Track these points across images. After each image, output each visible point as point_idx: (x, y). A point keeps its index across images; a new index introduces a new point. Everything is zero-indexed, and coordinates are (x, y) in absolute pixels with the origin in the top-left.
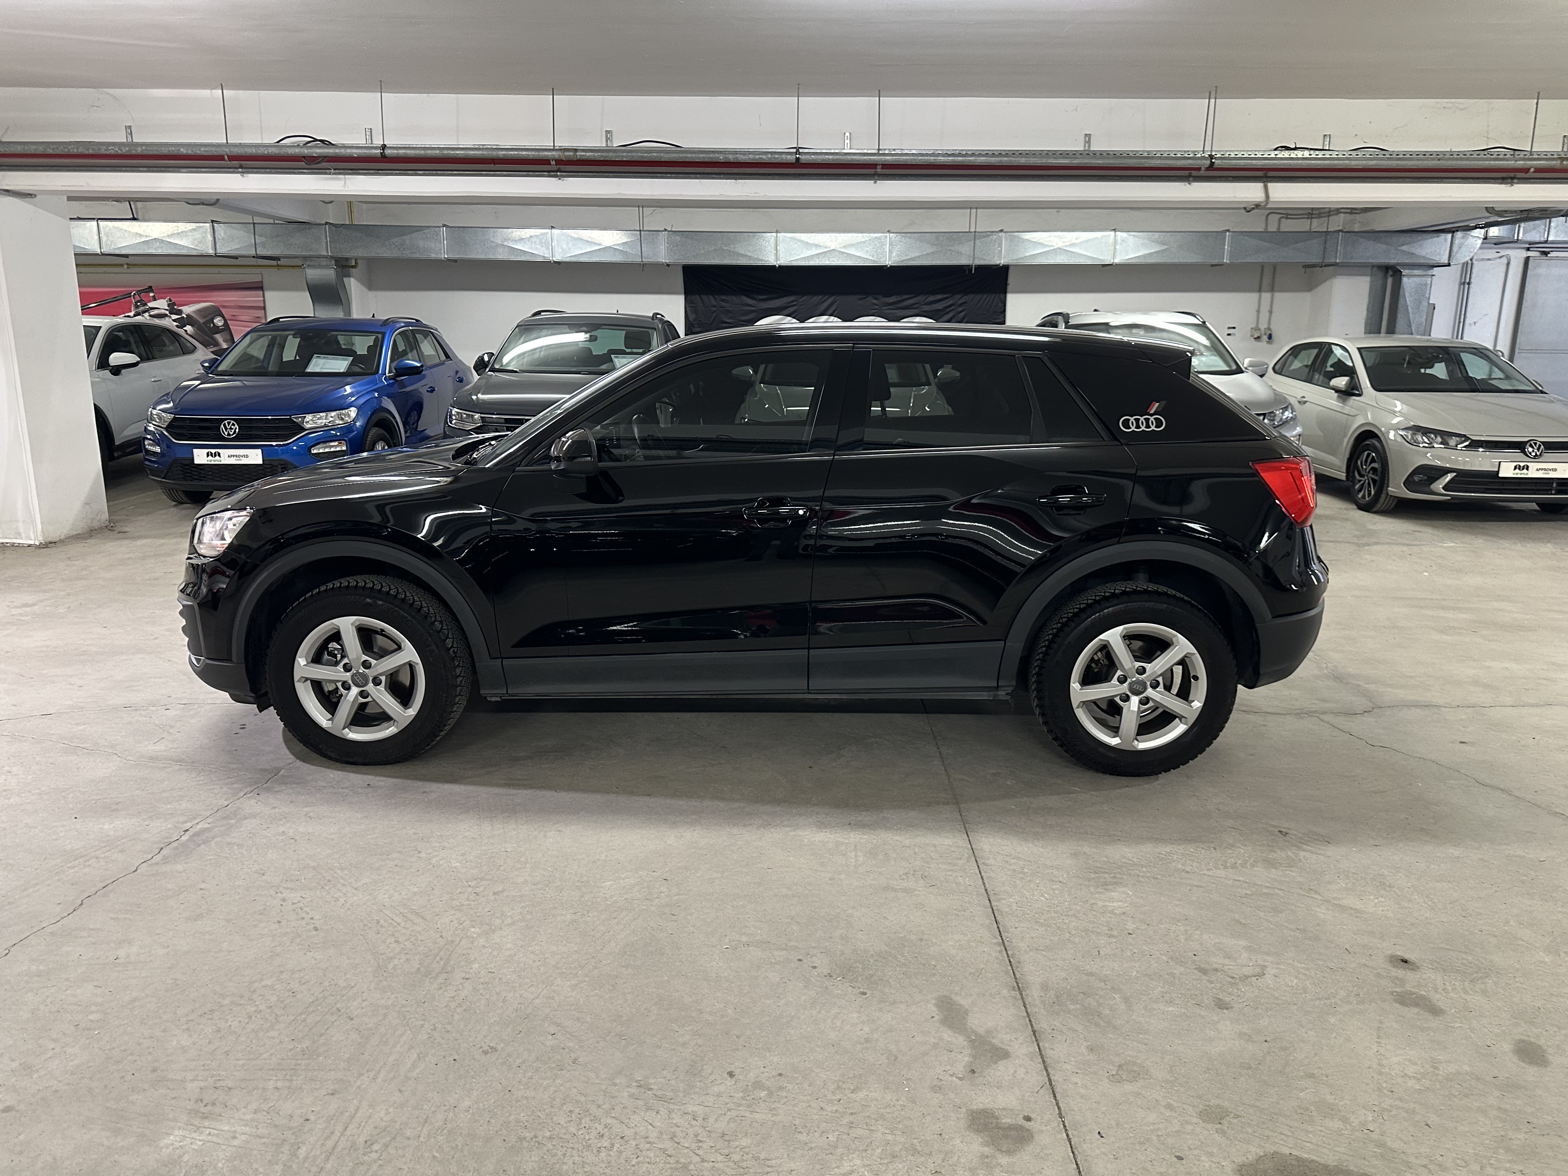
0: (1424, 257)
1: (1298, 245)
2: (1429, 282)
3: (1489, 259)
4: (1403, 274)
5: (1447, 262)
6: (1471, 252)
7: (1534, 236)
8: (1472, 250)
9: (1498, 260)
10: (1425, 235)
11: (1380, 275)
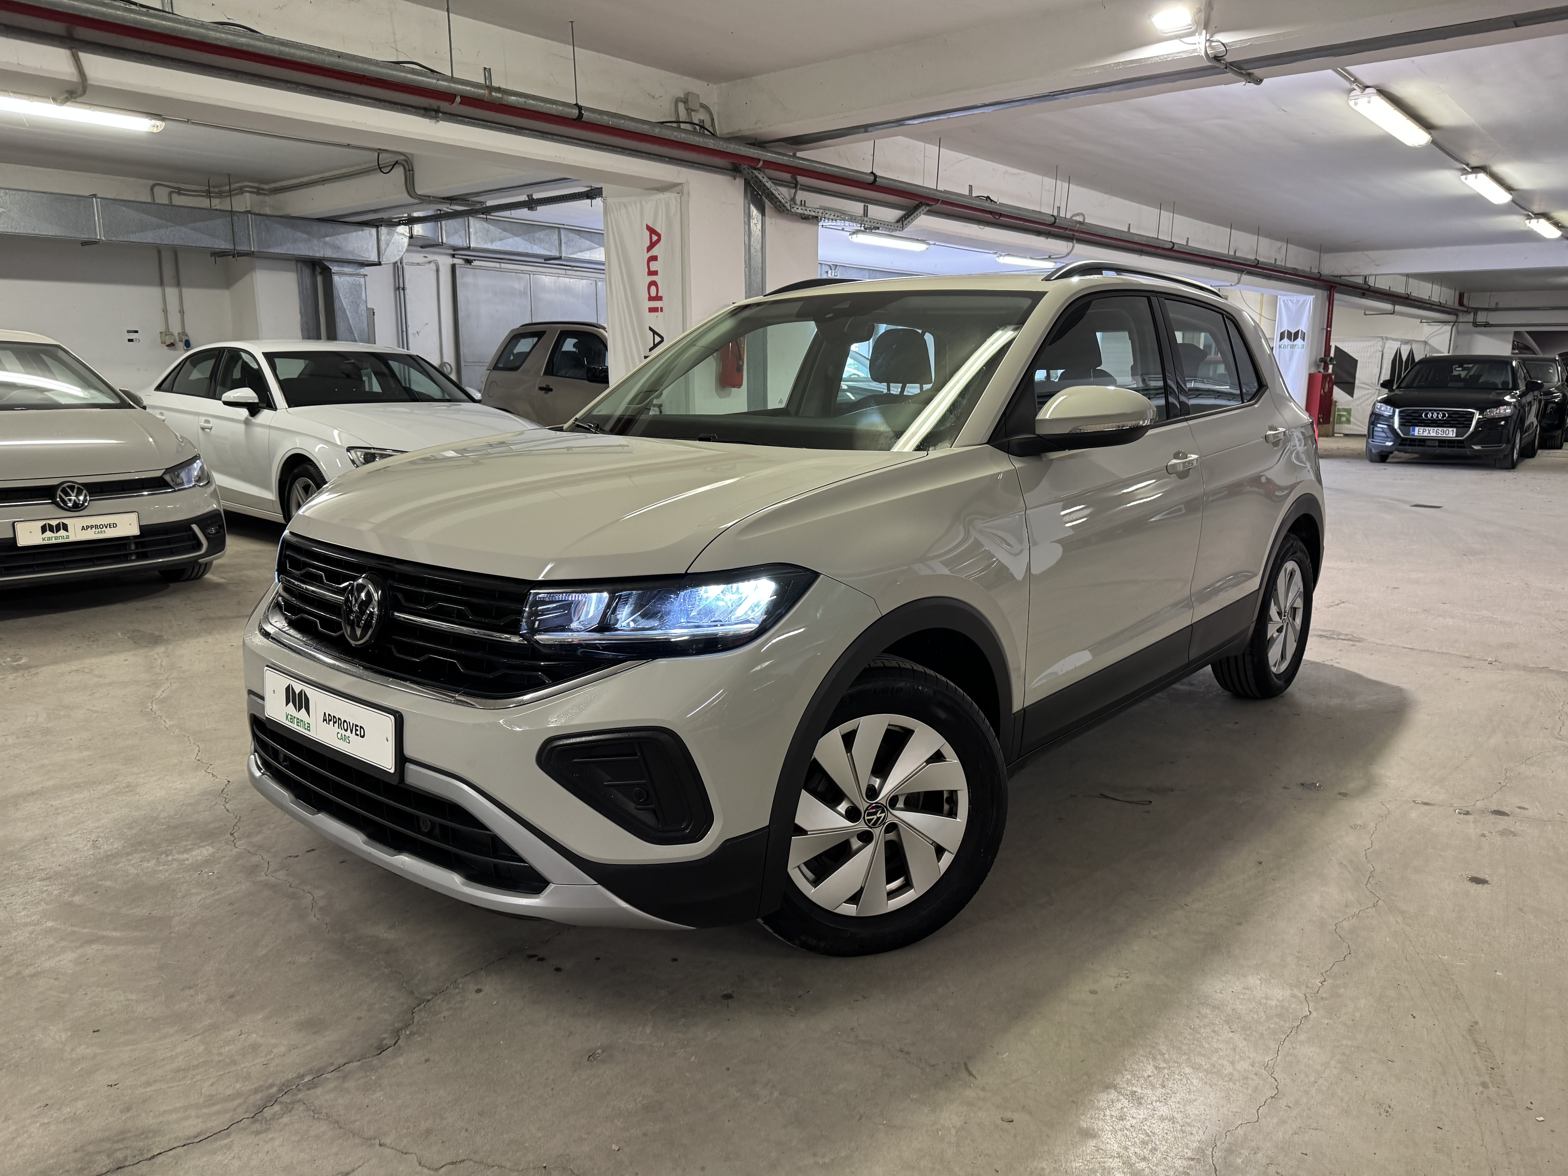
0: (352, 253)
1: (198, 224)
2: (363, 283)
3: (418, 264)
4: (333, 271)
5: (377, 260)
6: (399, 251)
7: (458, 241)
8: (400, 249)
9: (428, 266)
10: (348, 227)
11: (307, 272)
